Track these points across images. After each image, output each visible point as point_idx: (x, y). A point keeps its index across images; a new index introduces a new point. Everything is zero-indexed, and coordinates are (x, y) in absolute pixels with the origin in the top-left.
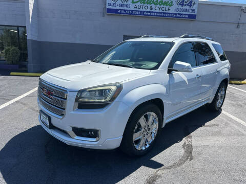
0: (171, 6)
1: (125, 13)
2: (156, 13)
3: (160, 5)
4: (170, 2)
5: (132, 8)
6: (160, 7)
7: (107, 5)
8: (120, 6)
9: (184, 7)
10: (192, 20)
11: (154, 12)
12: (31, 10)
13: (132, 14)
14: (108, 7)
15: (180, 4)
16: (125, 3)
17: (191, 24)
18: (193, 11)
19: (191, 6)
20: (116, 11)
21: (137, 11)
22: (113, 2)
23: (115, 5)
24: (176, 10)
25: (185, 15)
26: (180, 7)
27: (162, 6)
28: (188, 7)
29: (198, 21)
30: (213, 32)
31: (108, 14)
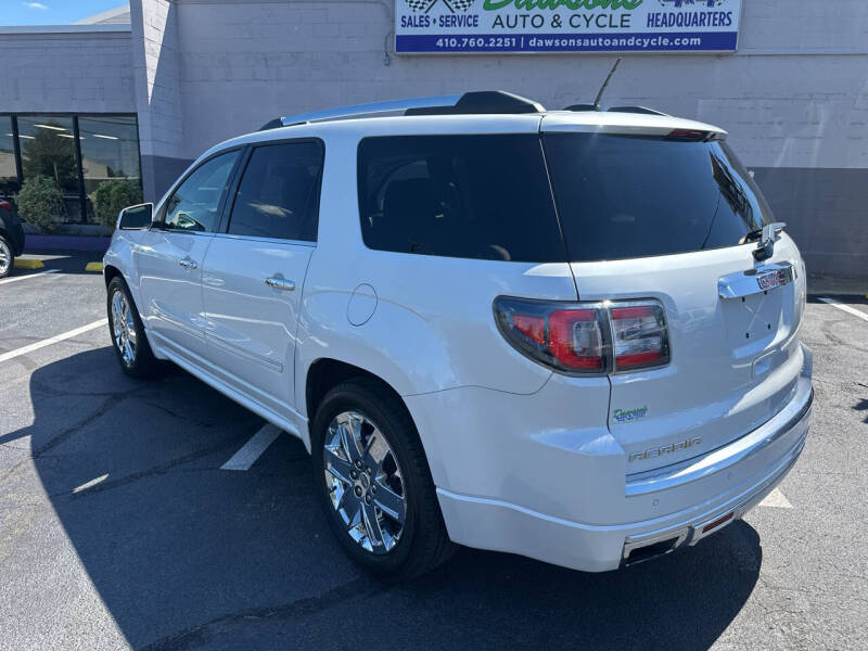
10: (719, 56)
17: (717, 71)
29: (743, 56)
30: (811, 95)
31: (403, 56)
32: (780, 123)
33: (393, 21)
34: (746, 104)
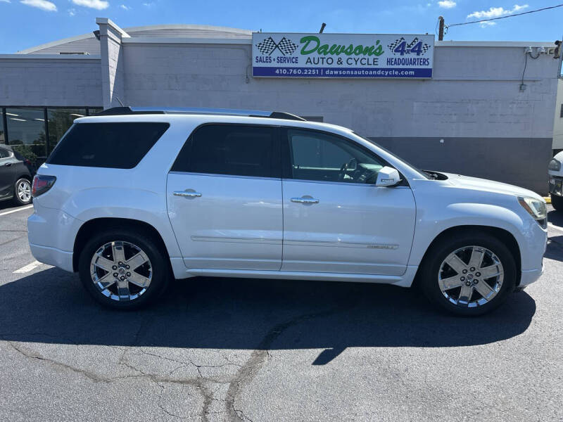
0: (379, 54)
1: (289, 74)
2: (350, 69)
3: (357, 54)
4: (376, 47)
5: (302, 63)
6: (357, 57)
7: (254, 60)
8: (280, 60)
9: (406, 56)
10: (424, 80)
11: (346, 69)
12: (112, 79)
13: (303, 74)
14: (255, 65)
15: (396, 51)
16: (288, 55)
17: (423, 87)
18: (425, 61)
19: (419, 52)
20: (270, 72)
21: (312, 69)
22: (266, 55)
23: (269, 60)
24: (389, 61)
25: (409, 70)
26: (398, 55)
27: (361, 56)
28: (413, 56)
29: (436, 80)
30: (470, 100)
31: (256, 78)
32: (455, 115)
33: (251, 59)
34: (438, 105)
